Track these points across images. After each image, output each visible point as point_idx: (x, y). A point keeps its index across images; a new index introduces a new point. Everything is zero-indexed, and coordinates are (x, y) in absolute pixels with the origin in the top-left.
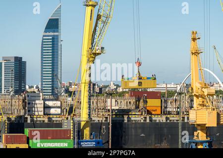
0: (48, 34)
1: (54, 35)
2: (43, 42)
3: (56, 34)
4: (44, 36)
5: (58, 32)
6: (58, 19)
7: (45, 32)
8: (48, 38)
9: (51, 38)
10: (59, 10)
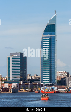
0: (46, 36)
1: (51, 37)
2: (42, 42)
3: (52, 36)
4: (43, 37)
5: (54, 34)
6: (54, 25)
7: (44, 34)
8: (46, 39)
9: (49, 38)
10: (55, 19)
